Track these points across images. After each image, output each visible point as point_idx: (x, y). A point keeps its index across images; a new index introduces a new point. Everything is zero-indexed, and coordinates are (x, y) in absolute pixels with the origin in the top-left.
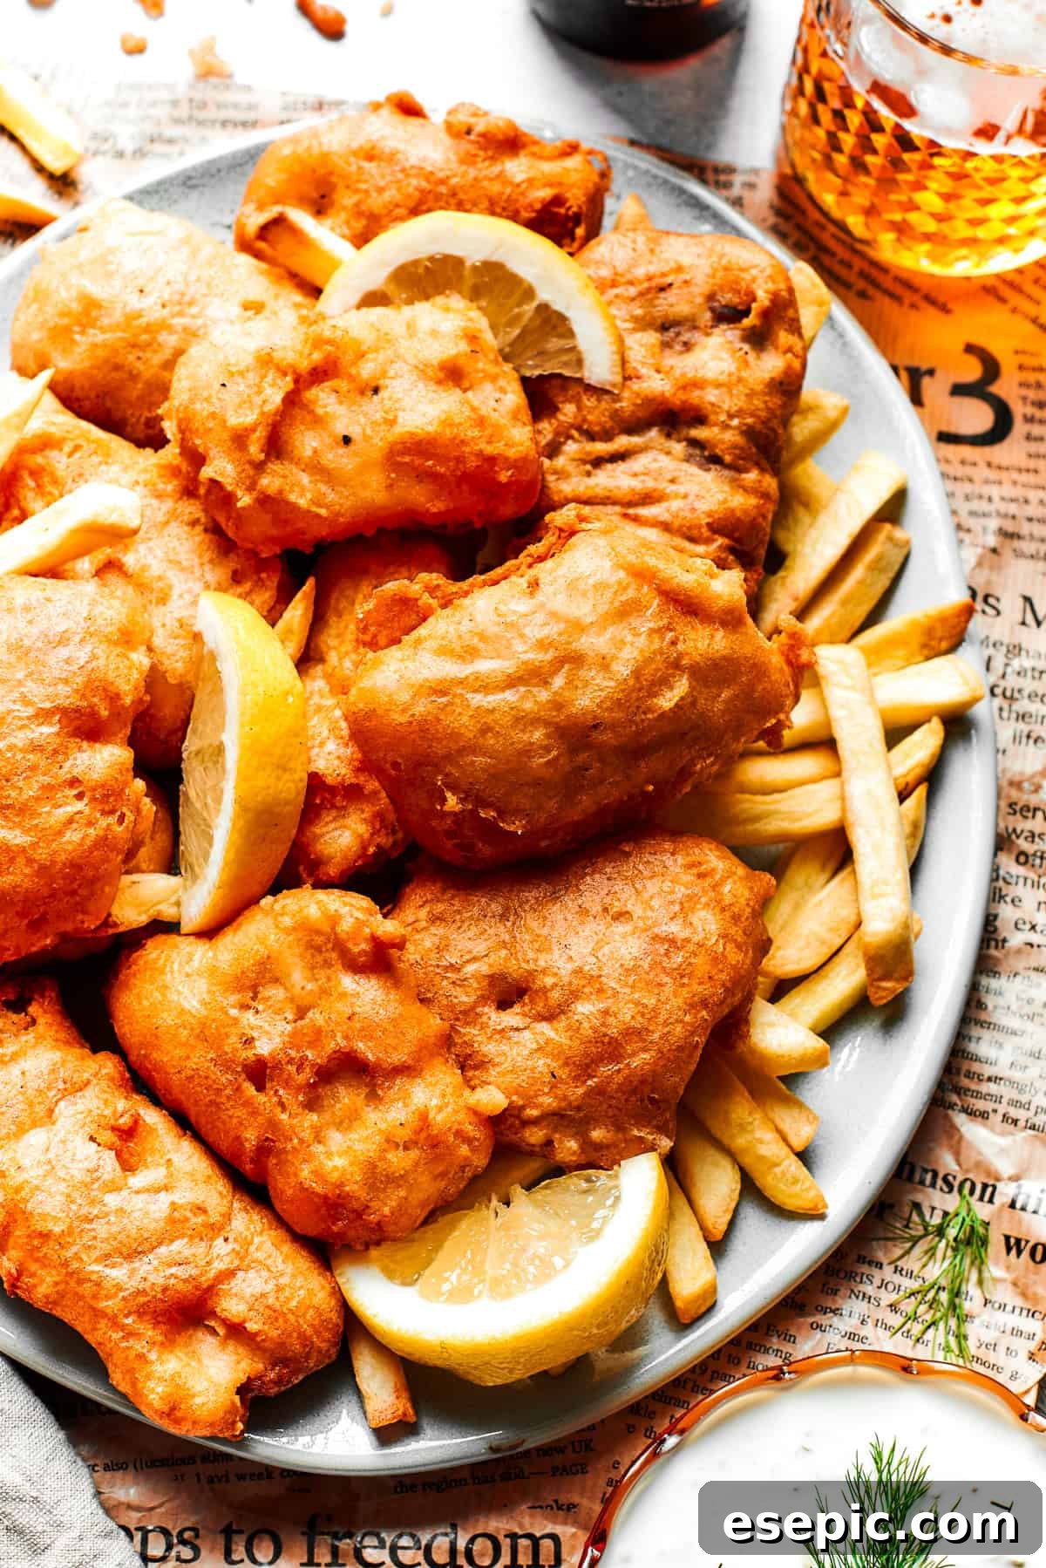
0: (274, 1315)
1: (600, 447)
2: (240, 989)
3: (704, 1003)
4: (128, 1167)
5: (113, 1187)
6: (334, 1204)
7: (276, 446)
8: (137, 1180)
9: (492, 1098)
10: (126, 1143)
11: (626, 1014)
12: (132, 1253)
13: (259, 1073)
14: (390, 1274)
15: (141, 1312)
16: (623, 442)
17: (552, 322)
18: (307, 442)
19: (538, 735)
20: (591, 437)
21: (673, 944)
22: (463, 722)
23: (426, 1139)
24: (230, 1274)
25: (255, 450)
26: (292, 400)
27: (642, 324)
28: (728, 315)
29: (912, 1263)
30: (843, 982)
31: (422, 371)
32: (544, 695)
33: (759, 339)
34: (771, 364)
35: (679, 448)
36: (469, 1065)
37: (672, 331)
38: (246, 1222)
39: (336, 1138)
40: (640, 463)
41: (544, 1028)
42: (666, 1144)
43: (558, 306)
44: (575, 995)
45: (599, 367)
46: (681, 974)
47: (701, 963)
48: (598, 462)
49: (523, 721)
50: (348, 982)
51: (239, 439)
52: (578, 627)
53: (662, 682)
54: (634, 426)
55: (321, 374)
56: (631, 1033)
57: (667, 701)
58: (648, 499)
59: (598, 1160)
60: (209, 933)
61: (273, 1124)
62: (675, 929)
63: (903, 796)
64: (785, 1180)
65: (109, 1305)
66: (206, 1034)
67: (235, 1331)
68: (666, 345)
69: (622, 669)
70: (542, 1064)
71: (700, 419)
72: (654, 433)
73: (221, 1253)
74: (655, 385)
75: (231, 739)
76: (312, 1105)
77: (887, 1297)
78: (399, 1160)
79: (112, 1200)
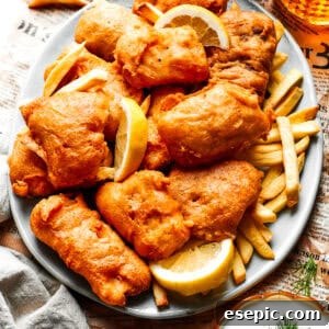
0: (134, 275)
1: (224, 65)
2: (128, 193)
3: (244, 201)
4: (99, 236)
5: (96, 241)
6: (150, 248)
7: (142, 61)
8: (102, 240)
9: (190, 222)
10: (99, 230)
11: (224, 203)
12: (99, 257)
13: (133, 215)
14: (164, 267)
15: (101, 273)
16: (229, 63)
17: (212, 33)
18: (150, 60)
19: (205, 133)
20: (222, 62)
21: (237, 186)
22: (186, 129)
23: (174, 232)
24: (123, 265)
25: (137, 62)
26: (146, 50)
27: (235, 34)
28: (257, 32)
29: (297, 274)
30: (281, 201)
31: (179, 44)
32: (206, 123)
33: (265, 38)
34: (268, 45)
35: (243, 65)
36: (185, 215)
37: (243, 36)
39: (151, 232)
40: (233, 69)
41: (204, 206)
42: (234, 237)
43: (214, 29)
44: (212, 198)
45: (224, 44)
46: (238, 193)
47: (244, 192)
48: (223, 68)
49: (201, 129)
50: (156, 193)
51: (133, 59)
52: (215, 106)
53: (236, 121)
54: (232, 60)
55: (154, 44)
56: (226, 208)
57: (237, 125)
58: (235, 78)
59: (217, 240)
60: (121, 181)
61: (136, 228)
62: (237, 182)
63: (298, 155)
64: (264, 249)
65: (94, 270)
66: (120, 205)
67: (125, 279)
68: (241, 40)
69: (226, 117)
70: (203, 215)
71: (248, 58)
72: (237, 62)
73: (121, 259)
74: (238, 49)
75: (129, 133)
76: (146, 223)
77: (290, 282)
78: (167, 237)
79: (95, 245)
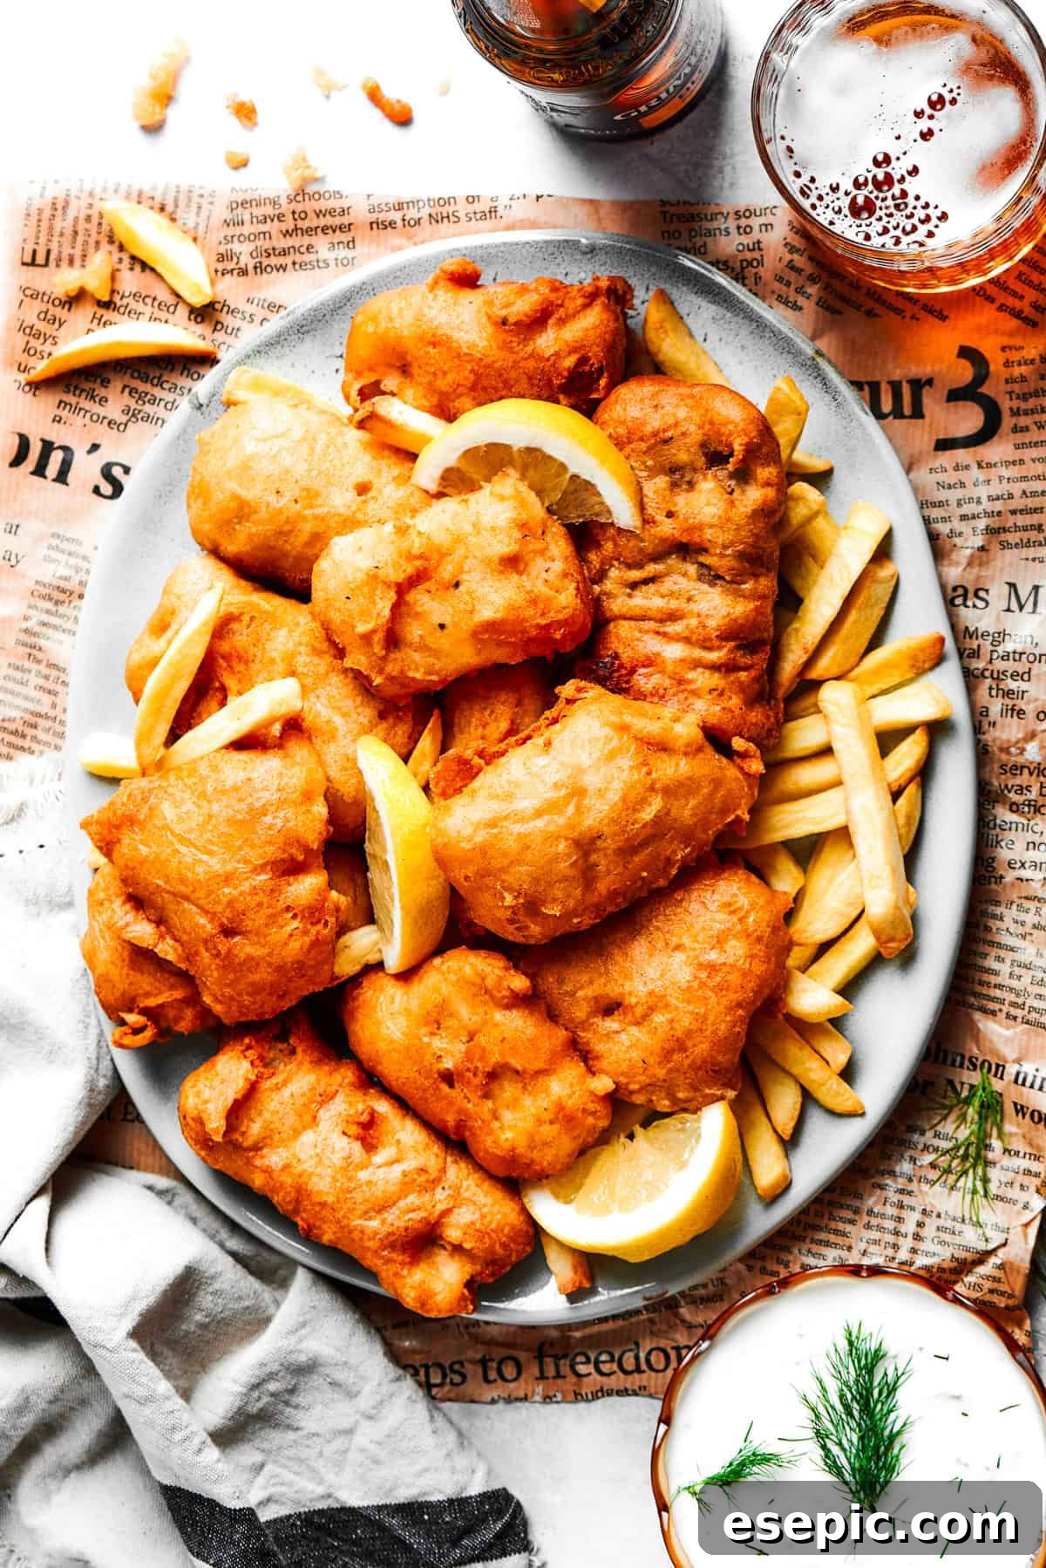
0: (481, 1235)
1: (636, 575)
2: (427, 1023)
3: (739, 1005)
4: (370, 1150)
5: (364, 1167)
6: (512, 1159)
7: (393, 639)
8: (380, 1157)
9: (603, 1084)
10: (367, 1132)
11: (686, 1022)
12: (381, 1208)
13: (448, 1078)
14: (557, 1196)
15: (392, 1246)
16: (652, 569)
17: (581, 488)
18: (414, 631)
19: (562, 846)
20: (630, 567)
21: (712, 968)
22: (510, 845)
23: (565, 1117)
24: (447, 1212)
25: (378, 647)
26: (397, 607)
27: (653, 472)
28: (715, 457)
29: (948, 1127)
31: (487, 561)
32: (561, 821)
33: (741, 476)
34: (753, 496)
35: (692, 569)
36: (586, 1056)
37: (680, 478)
38: (458, 1172)
39: (507, 1116)
40: (668, 584)
41: (634, 1030)
42: (731, 1094)
43: (585, 476)
44: (651, 1009)
45: (623, 513)
46: (720, 989)
47: (735, 979)
48: (634, 585)
50: (498, 1016)
51: (366, 638)
53: (643, 802)
54: (656, 558)
55: (417, 579)
56: (689, 1033)
58: (673, 617)
59: (691, 1107)
61: (461, 1111)
62: (713, 956)
63: (896, 795)
64: (832, 1091)
65: (371, 1244)
66: (414, 1052)
67: (457, 1249)
68: (674, 485)
70: (635, 1055)
72: (673, 561)
73: (441, 1198)
74: (666, 528)
75: (391, 859)
76: (487, 1096)
77: (928, 1158)
78: (548, 1131)
79: (363, 1175)
